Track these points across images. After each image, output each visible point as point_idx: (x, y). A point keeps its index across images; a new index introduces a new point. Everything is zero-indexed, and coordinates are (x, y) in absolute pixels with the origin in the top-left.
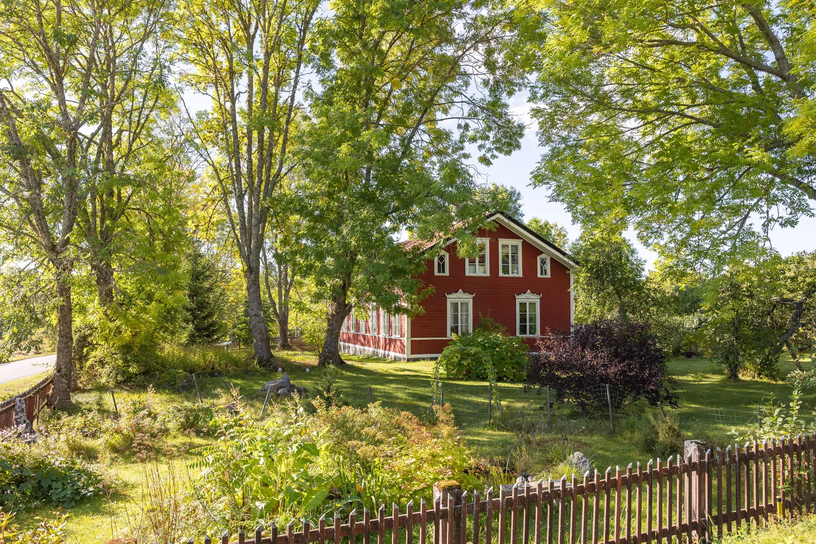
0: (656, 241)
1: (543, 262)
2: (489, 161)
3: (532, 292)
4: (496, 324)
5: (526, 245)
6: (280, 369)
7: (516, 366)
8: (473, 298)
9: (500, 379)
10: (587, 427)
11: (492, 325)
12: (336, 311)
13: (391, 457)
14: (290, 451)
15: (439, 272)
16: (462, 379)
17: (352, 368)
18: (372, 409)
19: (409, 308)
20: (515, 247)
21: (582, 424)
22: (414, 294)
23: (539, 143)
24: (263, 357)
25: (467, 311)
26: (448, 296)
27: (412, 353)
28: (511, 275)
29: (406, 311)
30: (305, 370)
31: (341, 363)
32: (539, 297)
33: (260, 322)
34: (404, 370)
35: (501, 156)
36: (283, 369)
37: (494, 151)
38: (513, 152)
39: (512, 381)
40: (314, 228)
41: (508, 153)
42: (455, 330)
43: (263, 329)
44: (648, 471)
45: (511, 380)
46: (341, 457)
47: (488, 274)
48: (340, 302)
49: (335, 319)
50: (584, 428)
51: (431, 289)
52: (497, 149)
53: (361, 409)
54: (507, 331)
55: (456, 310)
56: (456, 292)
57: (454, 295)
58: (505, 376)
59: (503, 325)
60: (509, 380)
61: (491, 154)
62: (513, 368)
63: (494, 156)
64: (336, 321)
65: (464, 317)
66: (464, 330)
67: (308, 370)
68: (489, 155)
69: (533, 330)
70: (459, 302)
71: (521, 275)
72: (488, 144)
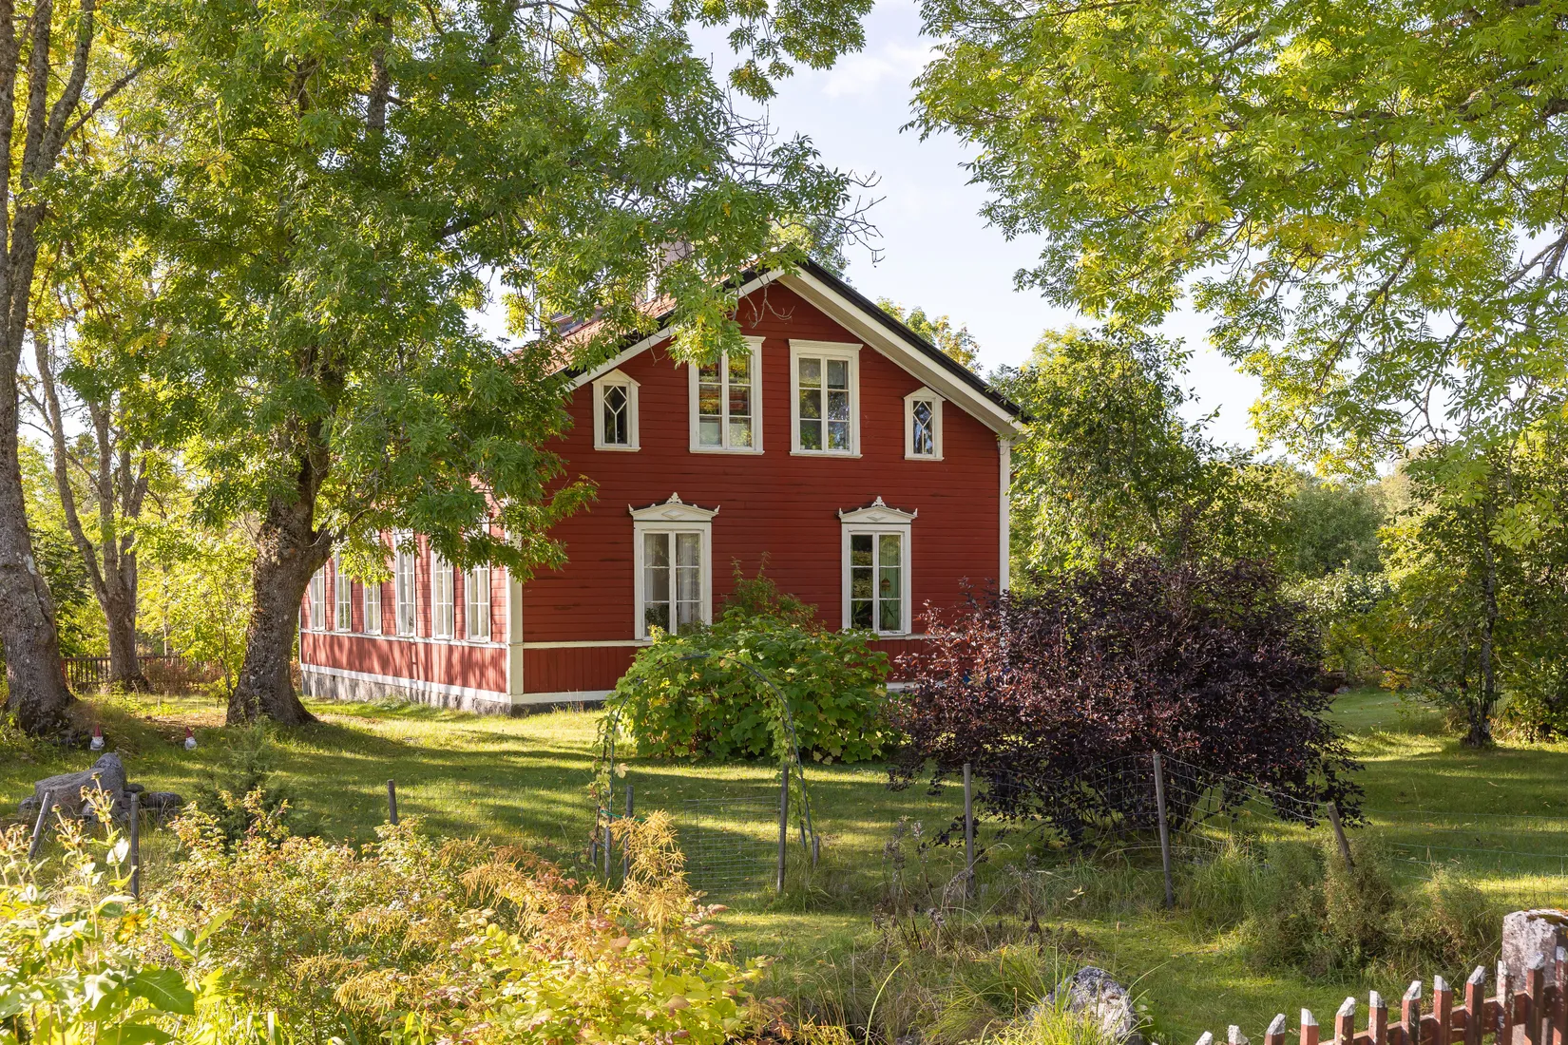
0: (1258, 343)
1: (922, 410)
2: (764, 82)
3: (891, 504)
4: (786, 598)
5: (872, 360)
6: (97, 741)
7: (851, 717)
8: (714, 521)
9: (805, 757)
10: (1090, 890)
11: (773, 600)
12: (280, 555)
13: (462, 1006)
14: (73, 1001)
15: (609, 439)
16: (684, 761)
17: (336, 736)
18: (392, 845)
19: (518, 545)
20: (838, 368)
21: (1077, 880)
22: (532, 503)
23: (924, 22)
24: (38, 703)
25: (695, 560)
26: (637, 515)
27: (527, 690)
28: (826, 451)
29: (506, 555)
30: (181, 743)
31: (301, 722)
32: (907, 518)
33: (24, 591)
34: (501, 738)
35: (803, 69)
36: (106, 738)
37: (780, 50)
38: (840, 58)
39: (839, 764)
40: (199, 282)
41: (826, 60)
42: (658, 616)
43: (37, 613)
44: (1404, 1025)
45: (837, 760)
46: (272, 1017)
47: (758, 448)
48: (295, 524)
49: (278, 578)
50: (1079, 891)
51: (583, 489)
52: (789, 44)
53: (356, 846)
54: (817, 618)
55: (662, 559)
56: (662, 502)
57: (654, 512)
58: (817, 748)
59: (806, 602)
60: (828, 761)
61: (770, 60)
62: (841, 724)
63: (779, 69)
64: (281, 585)
65: (687, 581)
66: (686, 619)
67: (190, 741)
68: (764, 65)
69: (890, 619)
70: (672, 531)
71: (854, 450)
72: (762, 30)
